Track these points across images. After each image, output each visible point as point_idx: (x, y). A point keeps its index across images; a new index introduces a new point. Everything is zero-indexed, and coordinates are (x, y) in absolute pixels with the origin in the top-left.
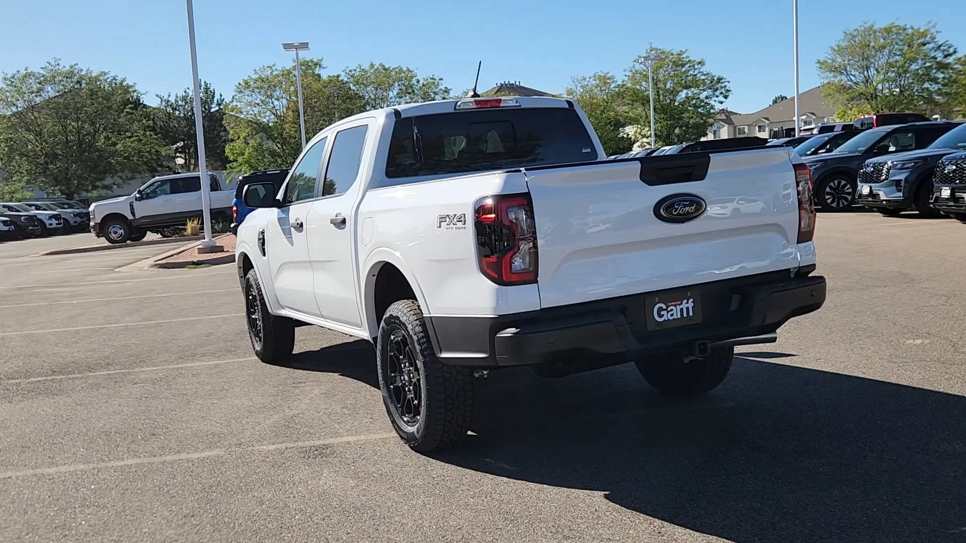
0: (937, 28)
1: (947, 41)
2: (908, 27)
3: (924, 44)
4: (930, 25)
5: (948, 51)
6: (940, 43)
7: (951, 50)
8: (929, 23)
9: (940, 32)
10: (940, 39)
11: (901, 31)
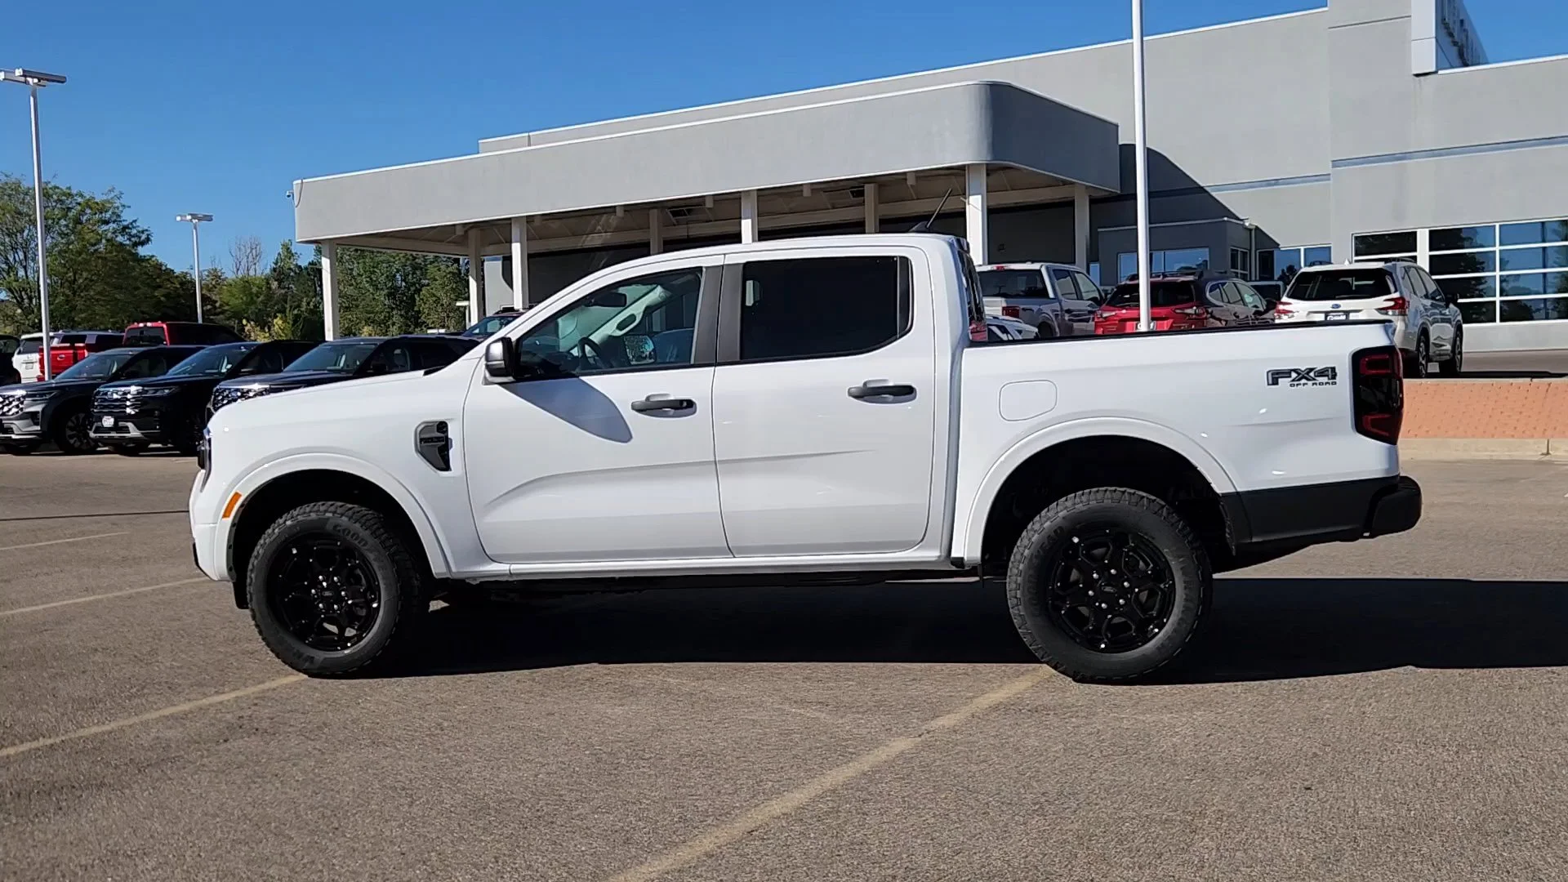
0: (123, 201)
1: (135, 221)
2: (74, 192)
3: (106, 222)
4: (112, 195)
5: (140, 237)
6: (125, 223)
7: (144, 237)
8: (110, 191)
9: (129, 207)
10: (127, 217)
11: (64, 198)
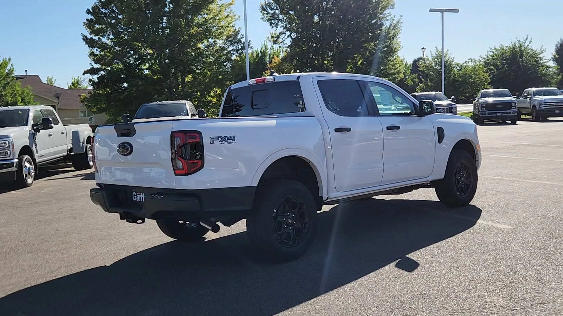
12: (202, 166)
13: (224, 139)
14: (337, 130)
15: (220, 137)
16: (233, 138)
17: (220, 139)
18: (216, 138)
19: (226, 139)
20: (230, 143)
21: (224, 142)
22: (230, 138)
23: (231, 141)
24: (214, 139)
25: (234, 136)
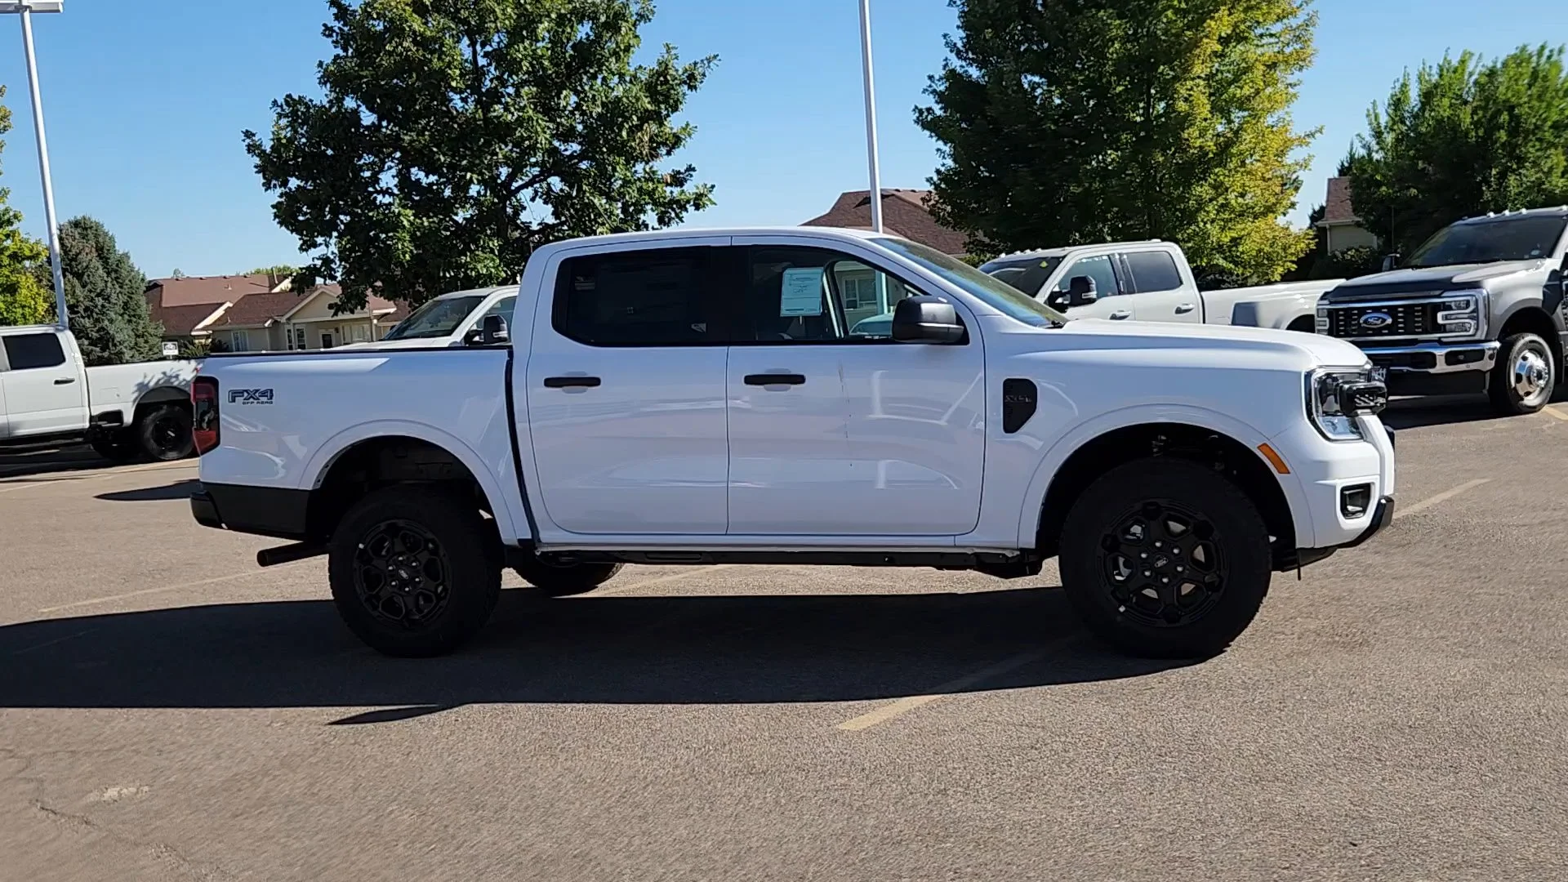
12: (217, 444)
13: (252, 395)
14: (550, 383)
15: (246, 391)
16: (269, 394)
17: (246, 394)
18: (241, 393)
19: (257, 394)
20: (262, 403)
21: (252, 400)
22: (263, 394)
23: (264, 399)
24: (235, 394)
25: (271, 391)
